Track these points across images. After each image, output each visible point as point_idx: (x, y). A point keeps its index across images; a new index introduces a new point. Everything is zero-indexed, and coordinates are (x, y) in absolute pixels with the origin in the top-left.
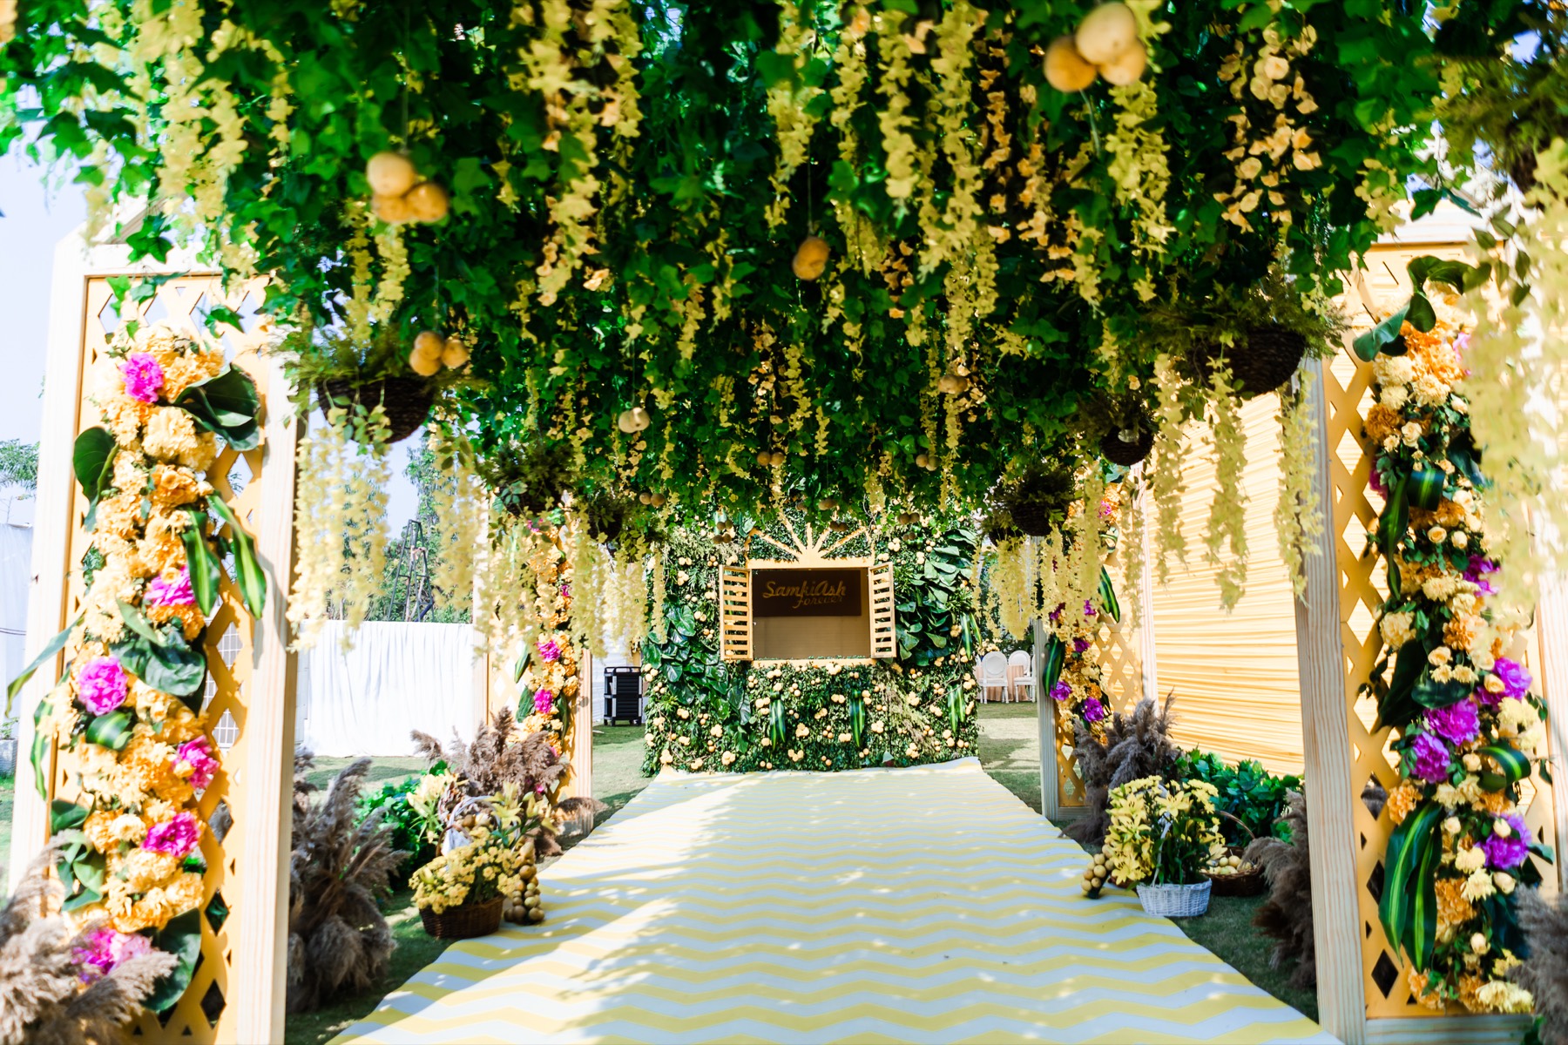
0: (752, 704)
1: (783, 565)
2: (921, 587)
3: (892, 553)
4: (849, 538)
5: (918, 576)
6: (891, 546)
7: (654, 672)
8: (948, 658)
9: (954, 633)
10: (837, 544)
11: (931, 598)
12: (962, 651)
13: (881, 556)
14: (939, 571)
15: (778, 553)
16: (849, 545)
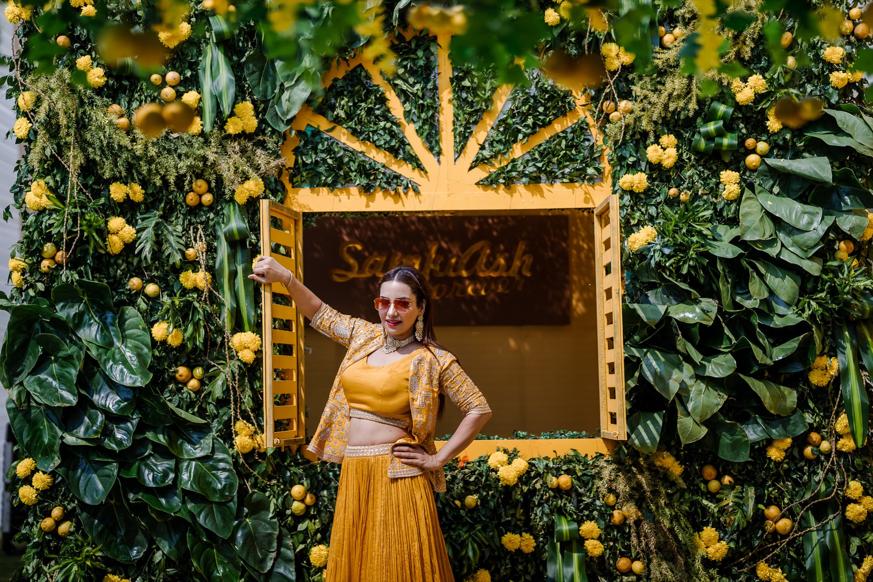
0: (303, 556)
1: (382, 203)
2: (732, 264)
3: (656, 171)
4: (546, 135)
5: (727, 233)
6: (653, 153)
7: (41, 480)
8: (801, 441)
9: (817, 378)
10: (517, 151)
11: (756, 289)
12: (841, 423)
13: (628, 180)
14: (777, 222)
15: (367, 171)
16: (546, 154)
